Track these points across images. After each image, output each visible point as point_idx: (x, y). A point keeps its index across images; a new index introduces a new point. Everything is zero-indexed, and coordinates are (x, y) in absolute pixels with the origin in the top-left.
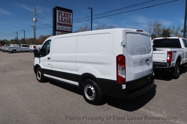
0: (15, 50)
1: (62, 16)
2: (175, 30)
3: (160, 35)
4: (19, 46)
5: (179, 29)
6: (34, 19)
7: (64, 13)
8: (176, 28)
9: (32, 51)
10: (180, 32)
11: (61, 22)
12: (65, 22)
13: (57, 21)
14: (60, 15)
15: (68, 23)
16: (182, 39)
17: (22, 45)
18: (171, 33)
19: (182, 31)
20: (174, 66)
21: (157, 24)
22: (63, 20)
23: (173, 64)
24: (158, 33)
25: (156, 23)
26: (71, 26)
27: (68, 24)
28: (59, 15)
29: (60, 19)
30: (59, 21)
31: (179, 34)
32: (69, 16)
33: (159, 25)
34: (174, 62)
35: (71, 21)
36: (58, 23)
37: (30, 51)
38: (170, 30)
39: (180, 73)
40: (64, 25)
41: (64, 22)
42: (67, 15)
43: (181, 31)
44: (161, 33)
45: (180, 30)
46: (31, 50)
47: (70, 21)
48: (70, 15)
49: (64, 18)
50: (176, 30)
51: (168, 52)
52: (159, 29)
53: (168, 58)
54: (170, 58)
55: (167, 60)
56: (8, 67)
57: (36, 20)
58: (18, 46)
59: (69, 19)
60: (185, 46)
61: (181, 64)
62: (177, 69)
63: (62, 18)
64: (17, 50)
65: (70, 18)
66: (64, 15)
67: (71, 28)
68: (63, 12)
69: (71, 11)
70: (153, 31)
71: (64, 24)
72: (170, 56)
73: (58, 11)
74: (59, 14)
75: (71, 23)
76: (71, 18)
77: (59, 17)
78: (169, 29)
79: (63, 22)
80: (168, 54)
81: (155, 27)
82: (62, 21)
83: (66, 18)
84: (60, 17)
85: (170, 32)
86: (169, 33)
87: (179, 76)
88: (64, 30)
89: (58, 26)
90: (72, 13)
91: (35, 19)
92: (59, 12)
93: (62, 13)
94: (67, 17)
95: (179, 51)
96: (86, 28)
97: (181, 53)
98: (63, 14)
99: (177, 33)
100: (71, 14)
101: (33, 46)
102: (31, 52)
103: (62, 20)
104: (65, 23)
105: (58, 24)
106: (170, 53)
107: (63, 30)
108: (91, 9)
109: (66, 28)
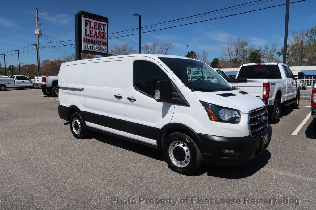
0: (4, 86)
1: (90, 27)
2: (269, 51)
3: (247, 60)
4: (10, 79)
5: (275, 50)
6: (36, 32)
7: (95, 23)
8: (270, 48)
9: (40, 86)
10: (276, 55)
11: (89, 38)
12: (97, 37)
13: (83, 36)
14: (88, 26)
15: (102, 40)
16: (283, 65)
17: (16, 76)
18: (263, 57)
19: (279, 54)
20: (273, 104)
21: (242, 41)
22: (94, 33)
23: (271, 101)
24: (243, 57)
25: (239, 40)
26: (106, 44)
27: (100, 42)
28: (86, 26)
29: (88, 32)
30: (86, 35)
31: (275, 58)
32: (102, 27)
33: (244, 44)
34: (272, 99)
35: (106, 36)
36: (84, 39)
37: (36, 87)
38: (260, 52)
39: (281, 116)
40: (94, 42)
41: (94, 37)
42: (99, 27)
43: (277, 53)
44: (248, 56)
45: (277, 51)
46: (37, 85)
47: (104, 36)
48: (104, 25)
49: (94, 30)
50: (271, 52)
51: (264, 83)
52: (244, 51)
53: (265, 93)
54: (267, 93)
55: (264, 96)
56: (4, 113)
57: (40, 33)
58: (8, 79)
59: (103, 33)
60: (286, 76)
61: (282, 101)
62: (276, 108)
63: (90, 30)
64: (8, 86)
65: (104, 30)
66: (95, 26)
67: (106, 47)
68: (93, 21)
69: (105, 19)
70: (234, 53)
71: (94, 40)
72: (266, 90)
73: (84, 19)
74: (86, 24)
75: (105, 39)
76: (106, 31)
77: (86, 30)
78: (259, 50)
79: (92, 37)
80: (264, 87)
81: (238, 47)
82: (90, 36)
83: (98, 31)
84: (88, 28)
85: (262, 55)
86: (260, 57)
87: (279, 120)
88: (95, 51)
89: (84, 45)
90: (108, 23)
91: (38, 31)
92: (86, 21)
93: (90, 22)
94: (99, 29)
95: (278, 82)
96: (124, 47)
97: (281, 86)
98: (93, 25)
99: (272, 57)
100: (106, 24)
101: (40, 78)
102: (39, 88)
103: (91, 33)
104: (96, 39)
105: (84, 41)
106: (267, 86)
107: (92, 50)
108: (139, 16)
109: (98, 47)
